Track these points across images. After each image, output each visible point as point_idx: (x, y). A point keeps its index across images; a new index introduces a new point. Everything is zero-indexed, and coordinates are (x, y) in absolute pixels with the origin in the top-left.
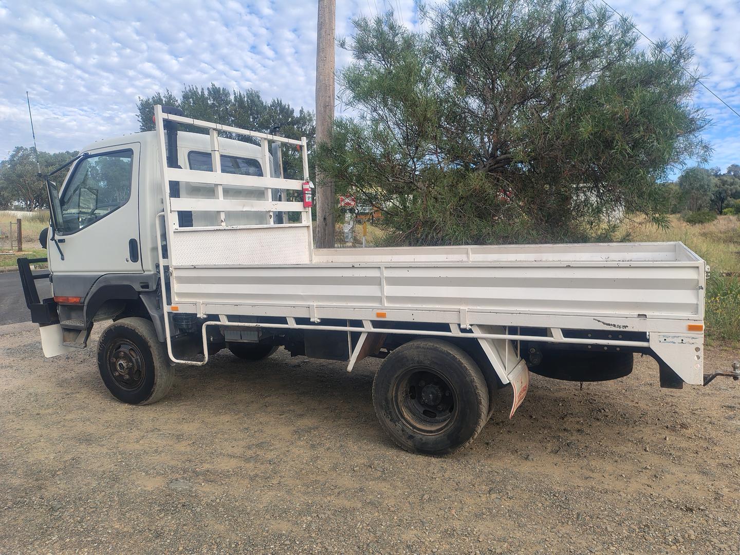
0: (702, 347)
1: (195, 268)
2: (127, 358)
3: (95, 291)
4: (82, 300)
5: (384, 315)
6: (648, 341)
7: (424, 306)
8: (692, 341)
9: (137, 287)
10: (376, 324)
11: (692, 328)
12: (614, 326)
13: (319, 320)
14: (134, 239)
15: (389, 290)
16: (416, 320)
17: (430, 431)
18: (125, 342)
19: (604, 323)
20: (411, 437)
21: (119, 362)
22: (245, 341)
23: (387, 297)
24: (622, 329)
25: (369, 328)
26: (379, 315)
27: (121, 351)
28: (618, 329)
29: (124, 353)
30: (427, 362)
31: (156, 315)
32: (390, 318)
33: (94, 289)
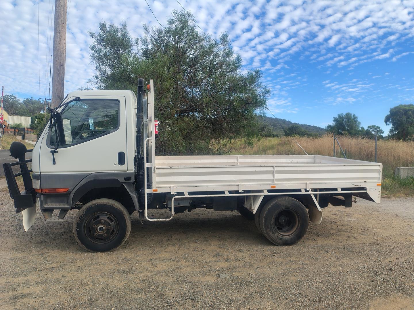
0: (380, 191)
1: (171, 168)
2: (106, 223)
3: (83, 184)
4: (71, 190)
5: (275, 187)
6: (366, 190)
7: (291, 182)
8: (378, 189)
9: (122, 180)
10: (269, 191)
11: (378, 185)
12: (357, 186)
13: (243, 191)
14: (123, 152)
15: (277, 176)
16: (288, 188)
17: (288, 235)
18: (103, 214)
19: (354, 185)
20: (281, 239)
21: (100, 227)
22: (181, 206)
23: (276, 179)
24: (359, 187)
25: (266, 193)
26: (272, 187)
27: (101, 220)
28: (358, 187)
29: (104, 220)
30: (289, 206)
31: (135, 195)
32: (277, 188)
33: (83, 183)
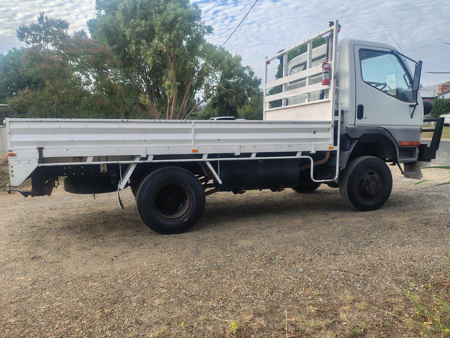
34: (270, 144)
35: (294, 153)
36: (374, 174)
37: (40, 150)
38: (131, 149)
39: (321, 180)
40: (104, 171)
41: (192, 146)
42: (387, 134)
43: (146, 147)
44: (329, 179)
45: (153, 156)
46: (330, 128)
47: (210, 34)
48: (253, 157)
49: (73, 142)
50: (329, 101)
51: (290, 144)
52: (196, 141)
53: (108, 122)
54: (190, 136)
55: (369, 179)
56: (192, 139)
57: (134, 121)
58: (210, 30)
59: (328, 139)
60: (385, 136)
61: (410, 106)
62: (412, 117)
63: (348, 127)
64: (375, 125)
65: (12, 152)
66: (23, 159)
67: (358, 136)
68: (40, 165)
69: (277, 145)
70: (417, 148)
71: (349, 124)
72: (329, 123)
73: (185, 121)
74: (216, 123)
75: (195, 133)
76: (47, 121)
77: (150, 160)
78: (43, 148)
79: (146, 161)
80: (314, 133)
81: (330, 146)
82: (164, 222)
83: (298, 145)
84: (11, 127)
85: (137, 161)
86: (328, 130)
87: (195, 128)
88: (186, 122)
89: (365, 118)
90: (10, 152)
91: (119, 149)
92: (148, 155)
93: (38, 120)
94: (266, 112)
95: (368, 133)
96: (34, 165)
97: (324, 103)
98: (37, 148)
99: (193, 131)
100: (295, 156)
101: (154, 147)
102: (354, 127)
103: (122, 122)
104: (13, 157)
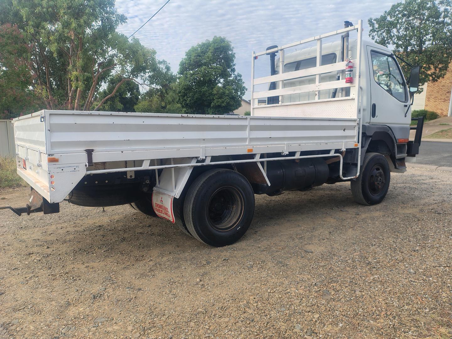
34: (311, 142)
35: (328, 152)
36: (379, 170)
37: (90, 153)
38: (190, 149)
39: (347, 177)
40: (131, 176)
41: (247, 145)
42: (390, 132)
43: (205, 147)
44: (353, 176)
45: (211, 157)
46: (356, 126)
47: (123, 23)
48: (298, 156)
49: (128, 142)
50: (353, 99)
51: (326, 141)
52: (252, 140)
53: (167, 117)
54: (246, 134)
55: (378, 174)
56: (248, 137)
57: (193, 117)
58: (123, 19)
59: (353, 137)
60: (388, 133)
61: (405, 106)
62: (406, 116)
63: (365, 125)
64: (382, 123)
65: (53, 157)
66: (68, 165)
67: (371, 134)
68: (89, 172)
69: (317, 143)
70: (406, 145)
71: (365, 122)
72: (355, 121)
73: (241, 117)
74: (269, 119)
75: (250, 131)
76: (98, 114)
77: (208, 162)
78: (92, 150)
79: (204, 164)
80: (344, 130)
81: (355, 143)
82: (218, 233)
83: (333, 143)
84: (52, 122)
85: (194, 163)
86: (354, 128)
87: (251, 124)
88: (243, 118)
89: (377, 117)
90: (51, 157)
91: (178, 149)
92: (207, 156)
93: (87, 113)
94: (254, 108)
95: (378, 130)
96: (82, 173)
97: (344, 101)
98: (86, 150)
99: (248, 129)
100: (329, 154)
101: (213, 147)
102: (368, 125)
103: (182, 117)
104: (55, 163)
